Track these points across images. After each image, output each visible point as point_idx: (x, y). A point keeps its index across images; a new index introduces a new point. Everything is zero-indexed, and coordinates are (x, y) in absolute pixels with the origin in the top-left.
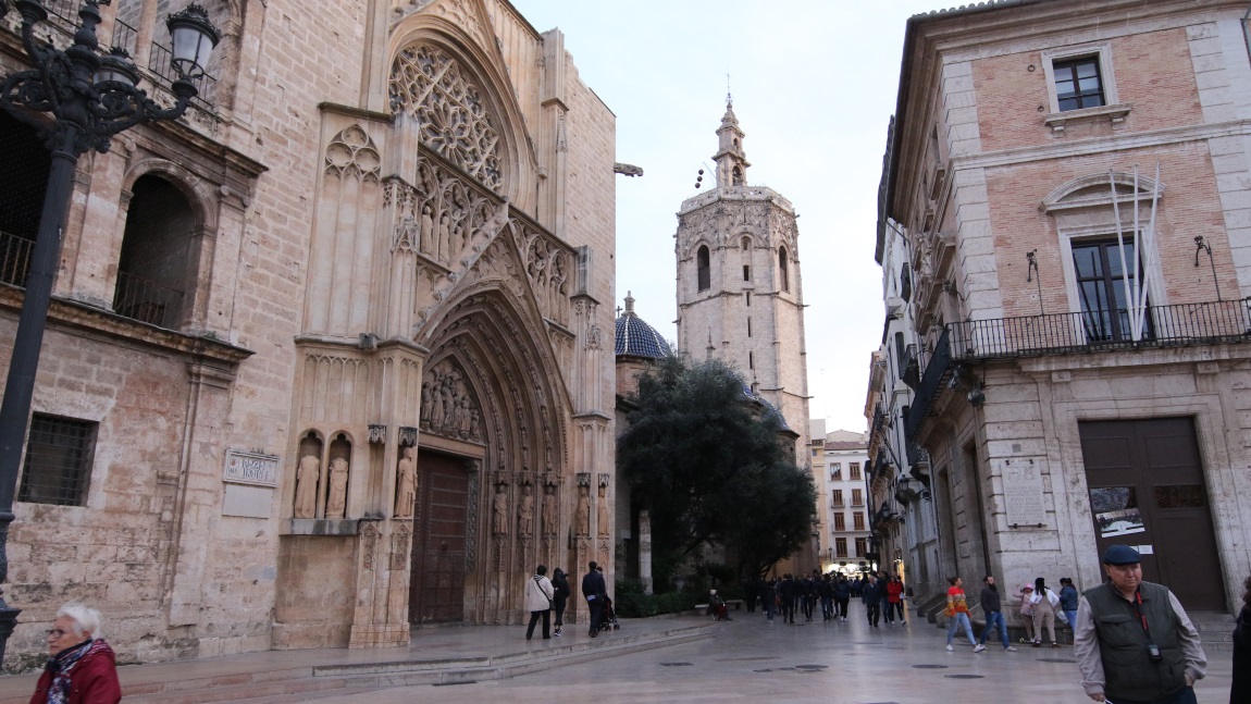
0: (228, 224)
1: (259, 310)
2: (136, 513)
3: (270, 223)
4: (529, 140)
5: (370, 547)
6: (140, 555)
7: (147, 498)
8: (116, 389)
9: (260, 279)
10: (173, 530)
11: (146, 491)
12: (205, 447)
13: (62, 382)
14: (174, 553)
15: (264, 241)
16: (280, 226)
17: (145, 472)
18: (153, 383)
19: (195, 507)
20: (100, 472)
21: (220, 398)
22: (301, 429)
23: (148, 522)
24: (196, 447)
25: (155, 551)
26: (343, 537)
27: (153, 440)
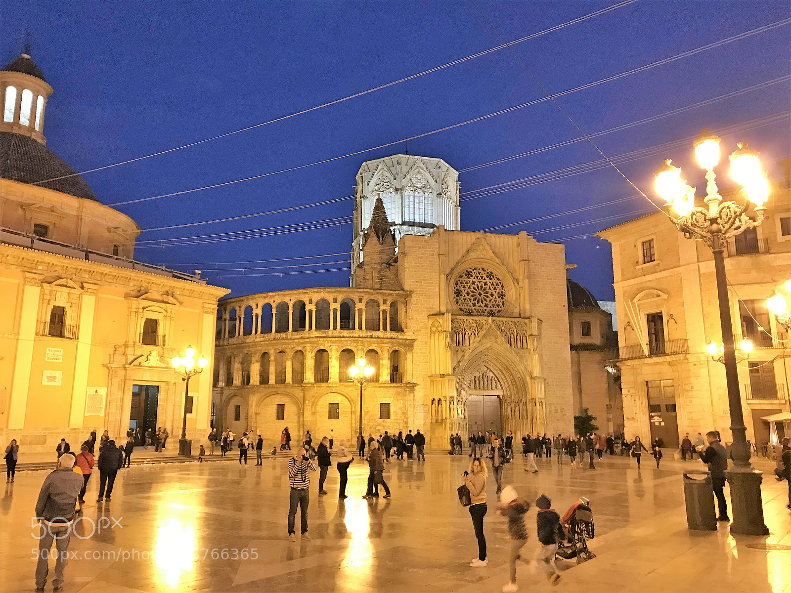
0: (409, 355)
1: (419, 372)
2: (399, 420)
3: (419, 351)
5: (445, 425)
6: (401, 428)
7: (401, 417)
8: (392, 396)
9: (418, 365)
10: (406, 423)
11: (400, 415)
12: (410, 405)
13: (383, 397)
14: (406, 428)
15: (418, 356)
16: (421, 351)
17: (400, 412)
18: (398, 393)
19: (410, 418)
20: (392, 413)
21: (412, 394)
22: (431, 398)
23: (402, 421)
24: (408, 406)
25: (404, 427)
26: (442, 423)
27: (401, 405)
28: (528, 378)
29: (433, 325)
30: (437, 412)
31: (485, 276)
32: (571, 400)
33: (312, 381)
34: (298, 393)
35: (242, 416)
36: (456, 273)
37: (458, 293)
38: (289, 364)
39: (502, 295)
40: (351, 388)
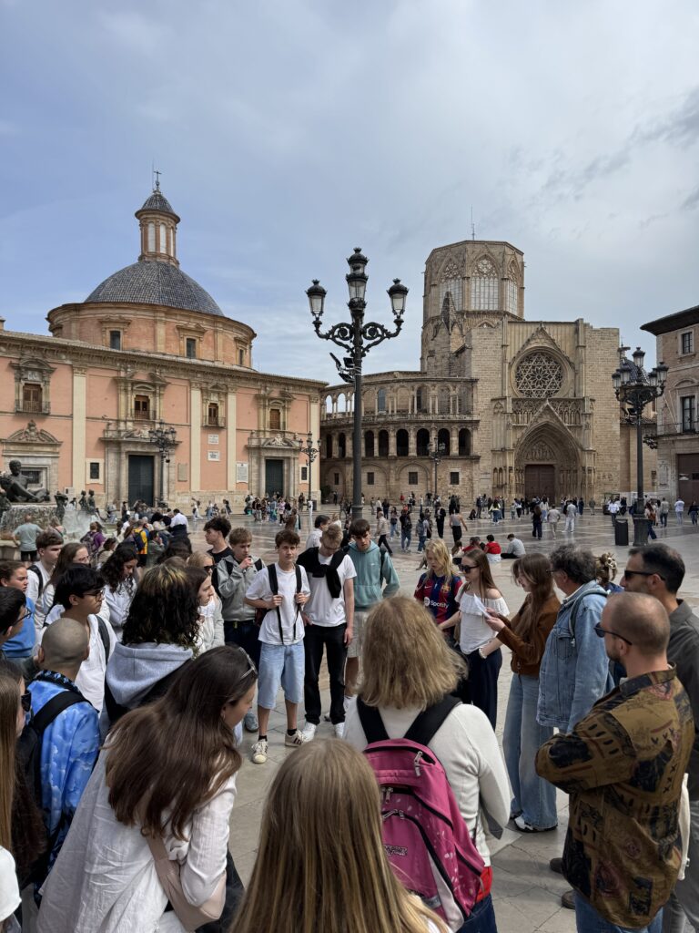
0: (475, 433)
1: (483, 447)
2: (466, 485)
3: (483, 429)
4: (570, 363)
5: (505, 489)
6: (468, 491)
8: (460, 467)
9: (482, 441)
10: (472, 487)
11: (468, 482)
12: (476, 473)
13: (453, 467)
14: (473, 491)
15: (483, 434)
16: (485, 430)
17: (467, 479)
18: (465, 465)
19: (475, 483)
20: (460, 480)
21: (477, 465)
22: (493, 468)
23: (469, 486)
24: (474, 474)
25: (470, 490)
26: (502, 486)
27: (467, 474)
28: (579, 450)
29: (495, 408)
30: (498, 478)
31: (544, 360)
32: (619, 468)
33: (395, 454)
34: (385, 464)
35: (341, 481)
36: (518, 360)
37: (519, 377)
38: (376, 441)
39: (559, 377)
40: (426, 461)
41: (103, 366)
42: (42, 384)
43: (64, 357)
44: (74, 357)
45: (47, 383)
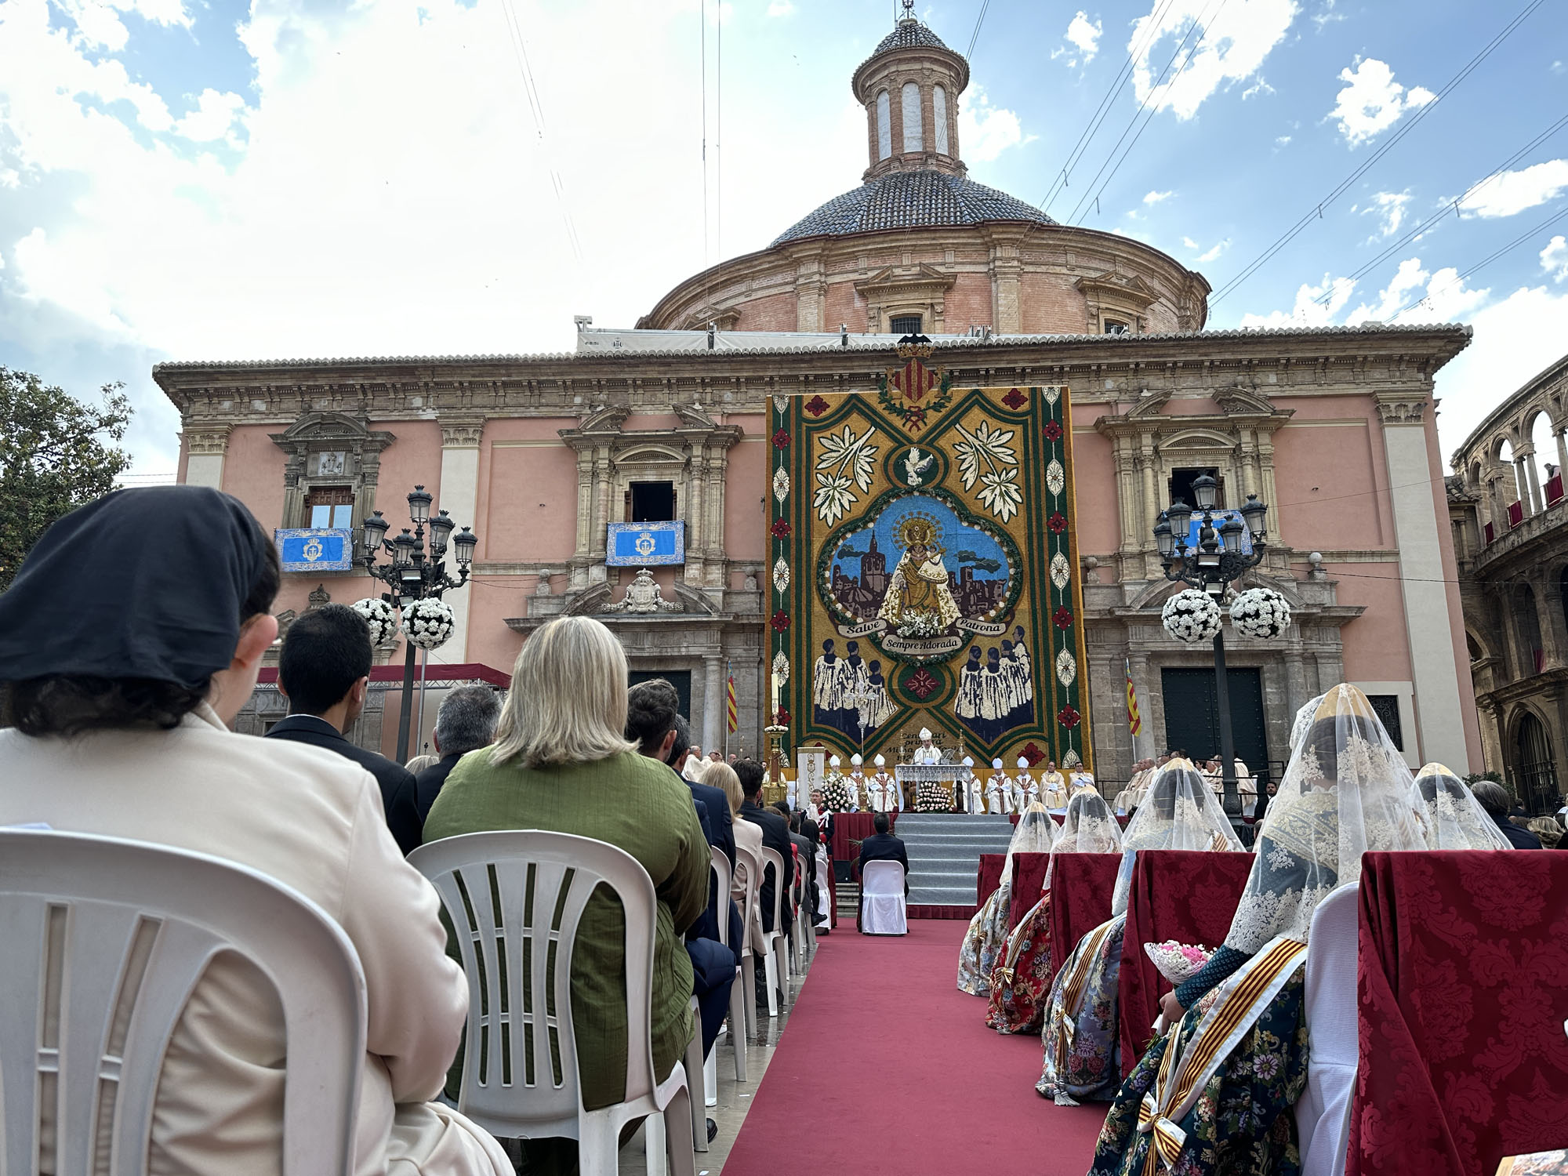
41: (533, 412)
42: (354, 484)
43: (418, 401)
44: (447, 399)
45: (368, 479)
